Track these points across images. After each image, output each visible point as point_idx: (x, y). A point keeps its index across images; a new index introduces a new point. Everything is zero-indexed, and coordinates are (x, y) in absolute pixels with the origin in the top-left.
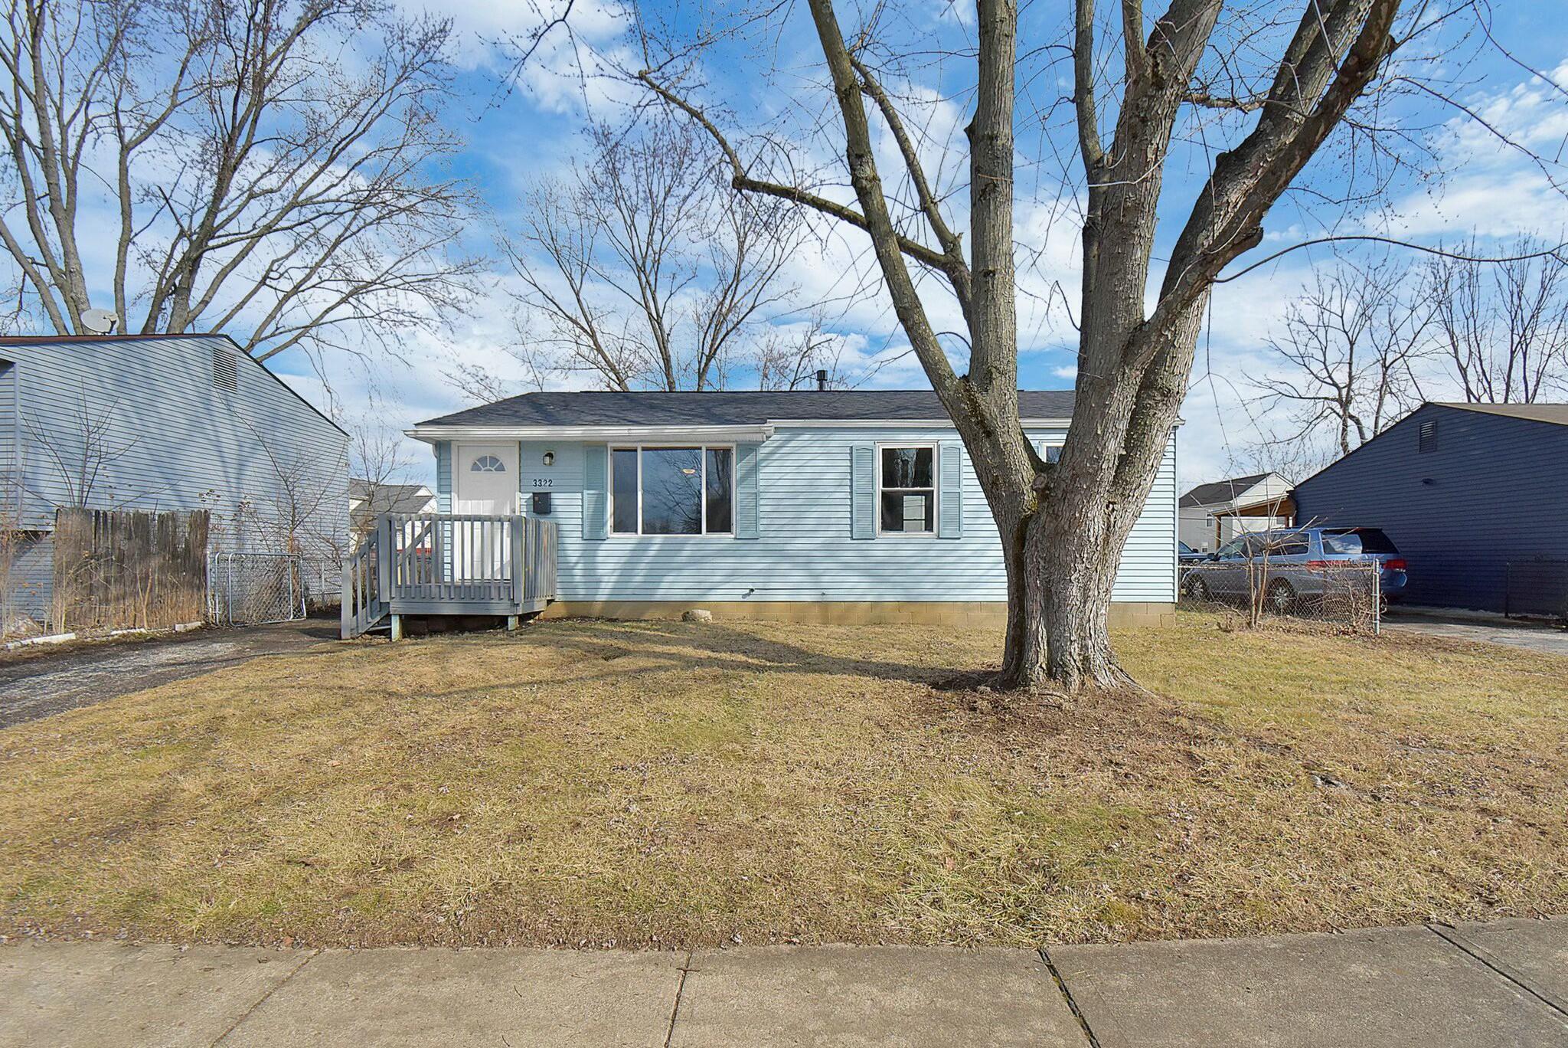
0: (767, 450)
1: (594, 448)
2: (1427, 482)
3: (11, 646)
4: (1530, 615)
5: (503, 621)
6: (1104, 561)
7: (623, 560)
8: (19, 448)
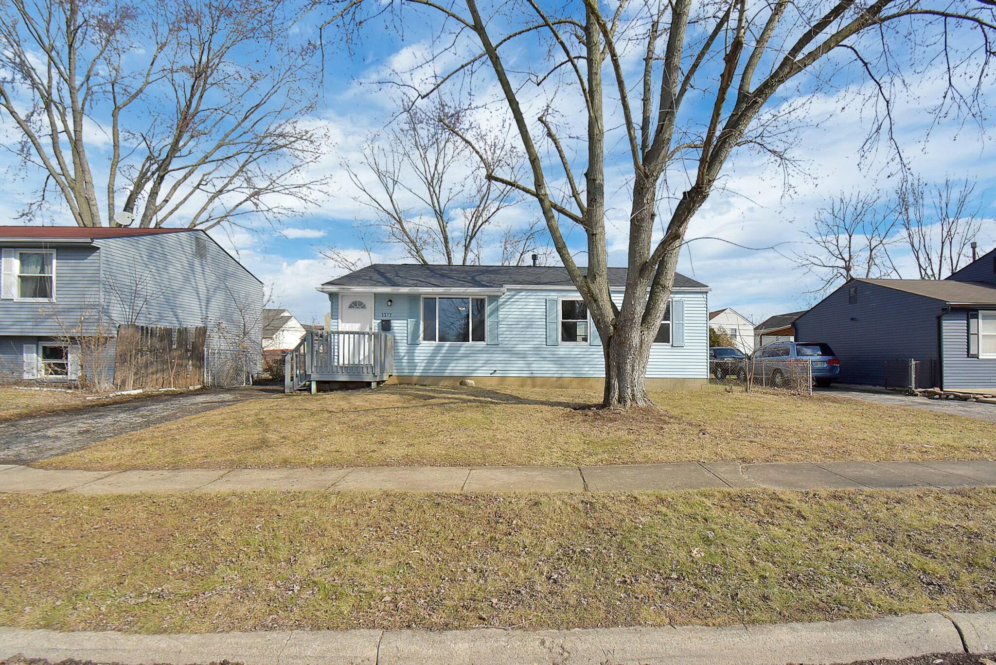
0: (503, 300)
1: (413, 298)
2: (852, 319)
3: (111, 395)
4: (897, 388)
5: (369, 384)
6: (641, 354)
7: (429, 355)
8: (101, 292)
